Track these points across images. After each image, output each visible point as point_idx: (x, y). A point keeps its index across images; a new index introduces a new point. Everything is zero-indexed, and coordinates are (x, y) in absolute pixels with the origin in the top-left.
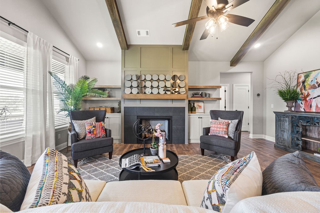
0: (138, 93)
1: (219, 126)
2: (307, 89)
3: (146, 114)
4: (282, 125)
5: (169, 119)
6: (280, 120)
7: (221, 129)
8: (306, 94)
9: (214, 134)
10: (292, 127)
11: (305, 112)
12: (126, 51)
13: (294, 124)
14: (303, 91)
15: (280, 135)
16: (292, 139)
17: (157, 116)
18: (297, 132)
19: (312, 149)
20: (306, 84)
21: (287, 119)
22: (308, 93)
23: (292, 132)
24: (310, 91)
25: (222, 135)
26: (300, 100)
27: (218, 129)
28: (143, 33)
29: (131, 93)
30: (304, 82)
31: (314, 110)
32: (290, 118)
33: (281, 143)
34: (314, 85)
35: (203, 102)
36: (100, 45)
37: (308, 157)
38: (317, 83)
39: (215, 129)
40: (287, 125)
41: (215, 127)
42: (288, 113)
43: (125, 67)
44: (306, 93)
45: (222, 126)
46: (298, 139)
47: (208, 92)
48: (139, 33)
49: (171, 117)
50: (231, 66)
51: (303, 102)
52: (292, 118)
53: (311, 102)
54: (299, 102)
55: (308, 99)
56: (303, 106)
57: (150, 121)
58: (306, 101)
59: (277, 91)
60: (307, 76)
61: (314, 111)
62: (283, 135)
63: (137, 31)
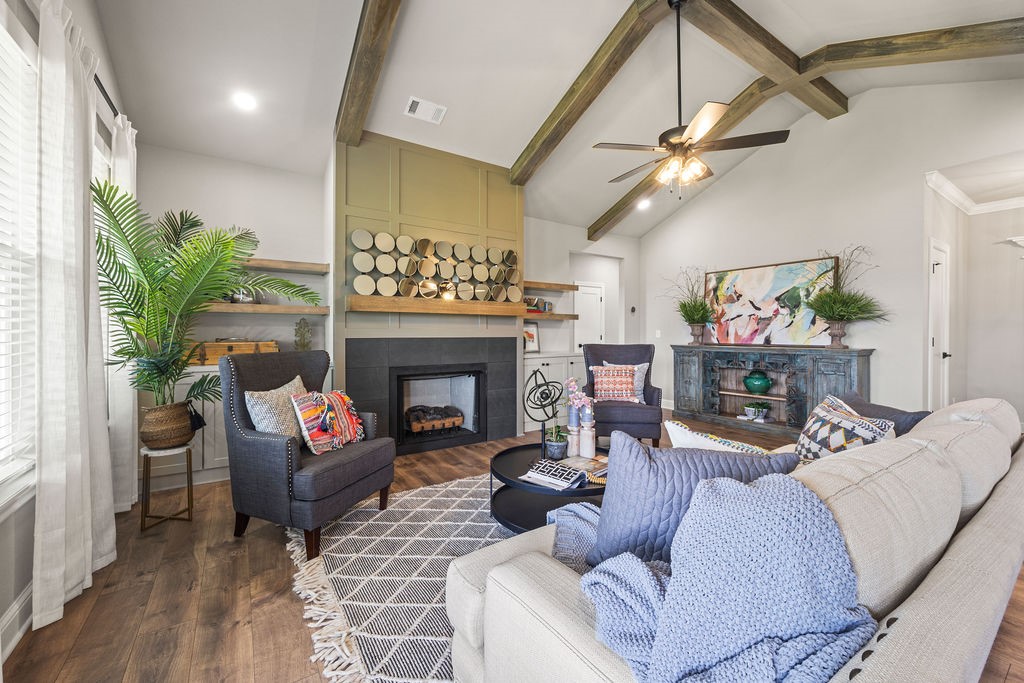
0: (398, 294)
1: (618, 379)
2: (721, 302)
3: (415, 360)
4: (685, 372)
5: (478, 372)
6: (682, 362)
7: (624, 386)
8: (720, 312)
9: (607, 399)
10: (705, 373)
11: (719, 344)
12: (353, 149)
13: (708, 368)
14: (715, 306)
15: (682, 392)
16: (705, 396)
17: (448, 366)
18: (713, 381)
19: (728, 411)
20: (719, 293)
21: (695, 359)
22: (723, 311)
23: (705, 381)
24: (725, 306)
25: (626, 399)
26: (712, 322)
27: (618, 386)
28: (426, 111)
29: (376, 292)
30: (715, 290)
31: (732, 340)
32: (701, 357)
33: (685, 406)
34: (731, 296)
35: (536, 323)
36: (244, 101)
37: (730, 423)
38: (736, 293)
39: (611, 386)
40: (695, 370)
41: (609, 382)
42: (695, 347)
43: (349, 202)
44: (718, 309)
45: (624, 380)
46: (713, 395)
47: (547, 299)
48: (414, 106)
49: (484, 365)
50: (589, 239)
51: (716, 327)
52: (704, 356)
53: (727, 326)
54: (709, 326)
55: (723, 320)
56: (715, 333)
57: (412, 382)
58: (720, 324)
59: (677, 305)
60: (720, 280)
61: (733, 342)
62: (687, 391)
63: (412, 98)
